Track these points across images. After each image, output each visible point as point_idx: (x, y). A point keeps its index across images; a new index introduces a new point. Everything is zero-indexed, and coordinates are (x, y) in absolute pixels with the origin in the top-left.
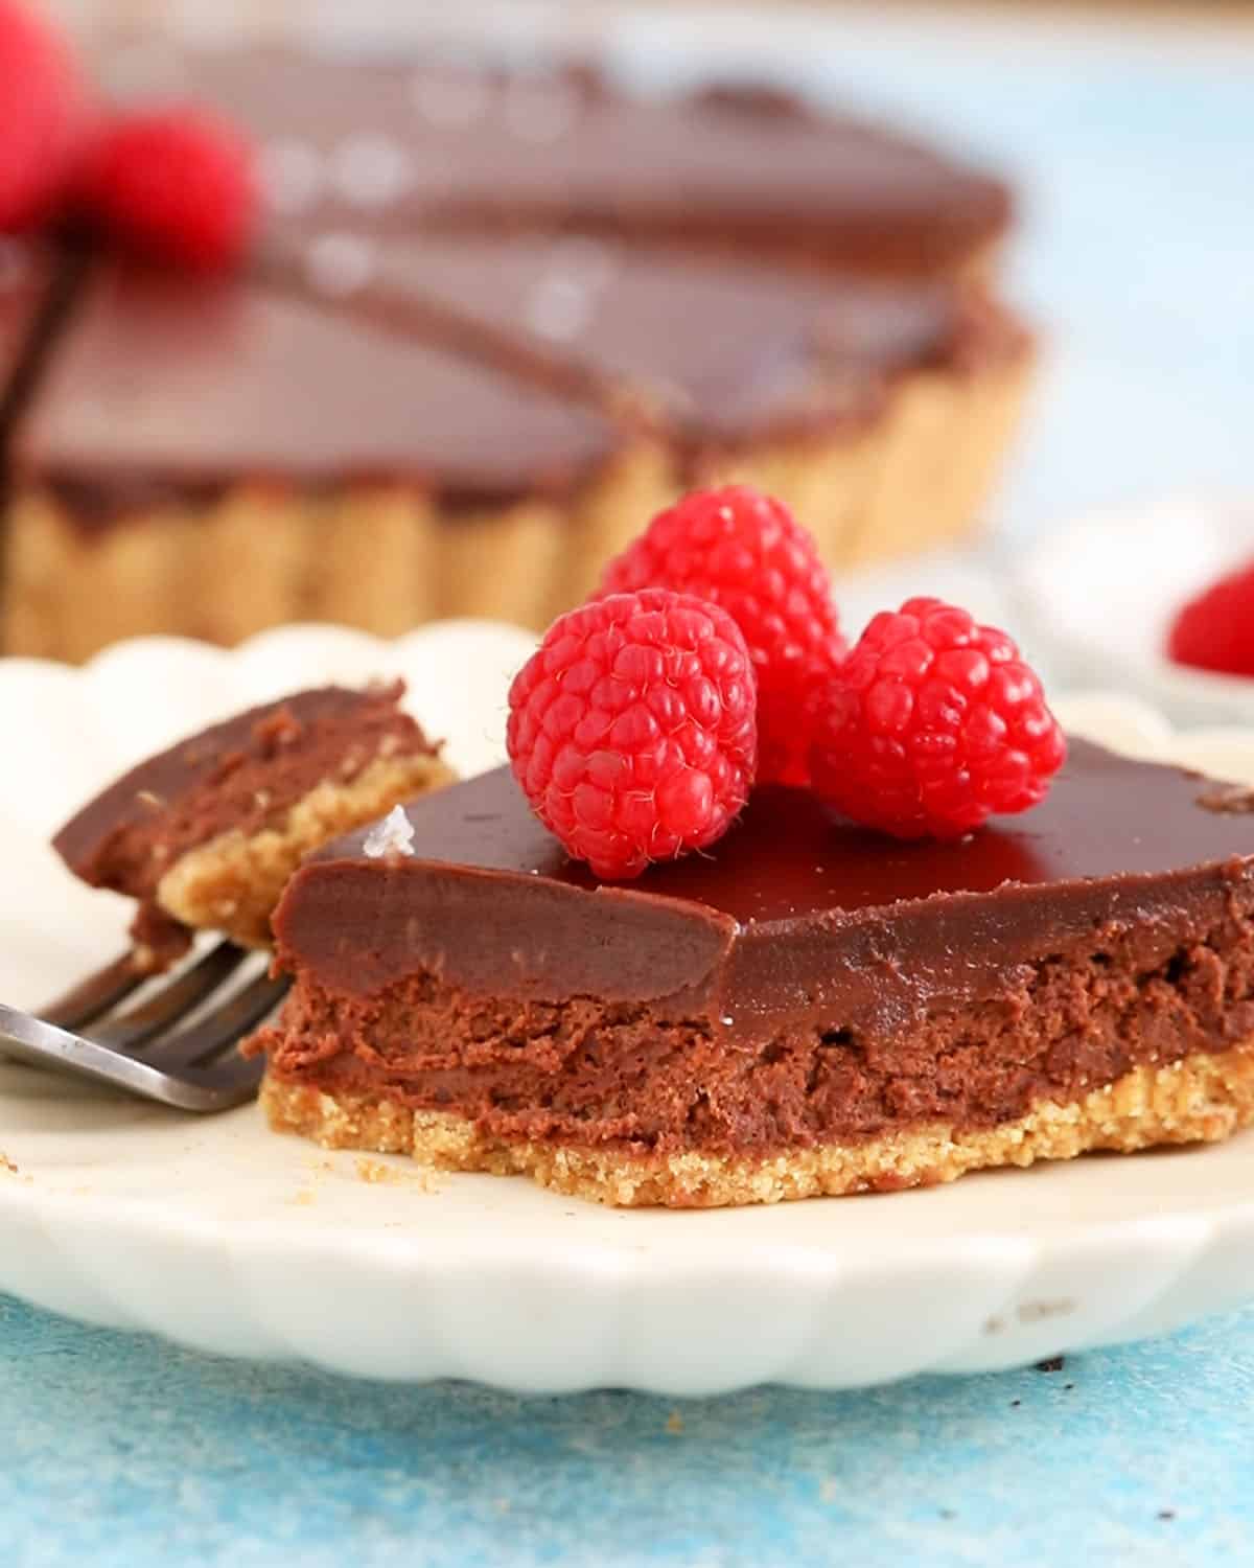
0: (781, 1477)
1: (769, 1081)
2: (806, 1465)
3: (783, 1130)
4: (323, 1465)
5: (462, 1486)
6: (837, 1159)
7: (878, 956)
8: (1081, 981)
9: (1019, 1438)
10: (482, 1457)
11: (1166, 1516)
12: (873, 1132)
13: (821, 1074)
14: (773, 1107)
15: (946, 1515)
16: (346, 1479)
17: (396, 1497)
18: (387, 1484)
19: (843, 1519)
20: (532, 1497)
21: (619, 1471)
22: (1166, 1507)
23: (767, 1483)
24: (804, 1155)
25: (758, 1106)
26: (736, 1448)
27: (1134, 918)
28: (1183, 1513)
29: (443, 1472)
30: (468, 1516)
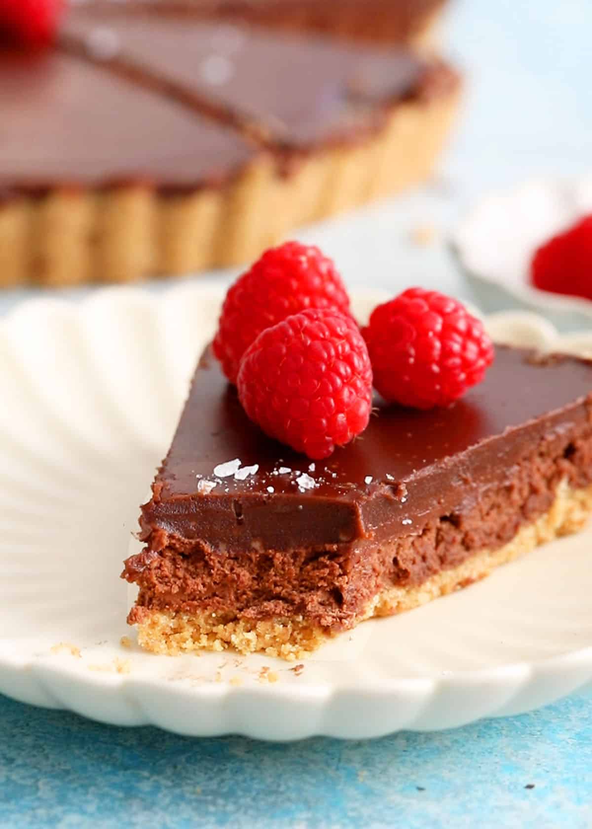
0: (337, 769)
1: (422, 546)
2: (349, 761)
3: (429, 569)
4: (109, 769)
5: (179, 779)
6: (449, 576)
7: (464, 476)
8: (535, 468)
9: (456, 741)
10: (188, 760)
11: (530, 787)
12: (462, 561)
13: (440, 538)
14: (424, 558)
15: (420, 789)
16: (120, 777)
17: (145, 787)
18: (140, 779)
19: (369, 793)
20: (213, 785)
21: (257, 767)
22: (530, 783)
23: (331, 772)
24: (436, 577)
25: (419, 559)
26: (315, 752)
27: (554, 432)
28: (539, 785)
29: (169, 771)
30: (182, 797)
